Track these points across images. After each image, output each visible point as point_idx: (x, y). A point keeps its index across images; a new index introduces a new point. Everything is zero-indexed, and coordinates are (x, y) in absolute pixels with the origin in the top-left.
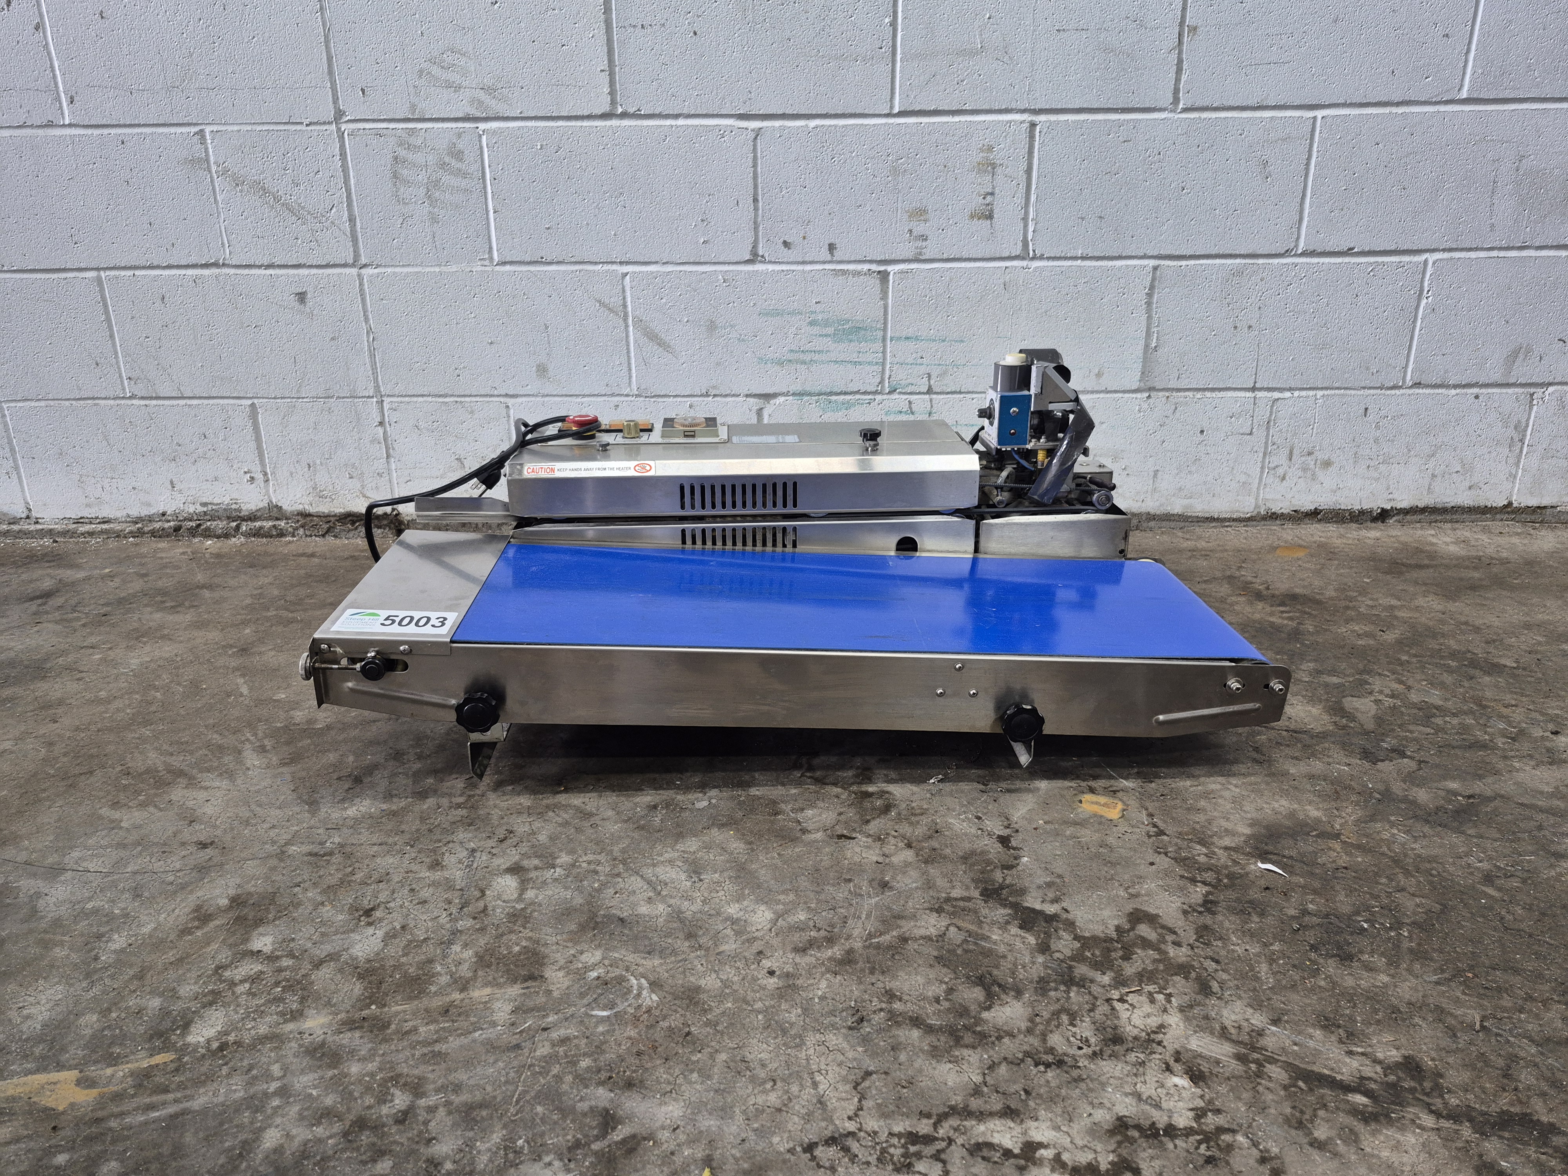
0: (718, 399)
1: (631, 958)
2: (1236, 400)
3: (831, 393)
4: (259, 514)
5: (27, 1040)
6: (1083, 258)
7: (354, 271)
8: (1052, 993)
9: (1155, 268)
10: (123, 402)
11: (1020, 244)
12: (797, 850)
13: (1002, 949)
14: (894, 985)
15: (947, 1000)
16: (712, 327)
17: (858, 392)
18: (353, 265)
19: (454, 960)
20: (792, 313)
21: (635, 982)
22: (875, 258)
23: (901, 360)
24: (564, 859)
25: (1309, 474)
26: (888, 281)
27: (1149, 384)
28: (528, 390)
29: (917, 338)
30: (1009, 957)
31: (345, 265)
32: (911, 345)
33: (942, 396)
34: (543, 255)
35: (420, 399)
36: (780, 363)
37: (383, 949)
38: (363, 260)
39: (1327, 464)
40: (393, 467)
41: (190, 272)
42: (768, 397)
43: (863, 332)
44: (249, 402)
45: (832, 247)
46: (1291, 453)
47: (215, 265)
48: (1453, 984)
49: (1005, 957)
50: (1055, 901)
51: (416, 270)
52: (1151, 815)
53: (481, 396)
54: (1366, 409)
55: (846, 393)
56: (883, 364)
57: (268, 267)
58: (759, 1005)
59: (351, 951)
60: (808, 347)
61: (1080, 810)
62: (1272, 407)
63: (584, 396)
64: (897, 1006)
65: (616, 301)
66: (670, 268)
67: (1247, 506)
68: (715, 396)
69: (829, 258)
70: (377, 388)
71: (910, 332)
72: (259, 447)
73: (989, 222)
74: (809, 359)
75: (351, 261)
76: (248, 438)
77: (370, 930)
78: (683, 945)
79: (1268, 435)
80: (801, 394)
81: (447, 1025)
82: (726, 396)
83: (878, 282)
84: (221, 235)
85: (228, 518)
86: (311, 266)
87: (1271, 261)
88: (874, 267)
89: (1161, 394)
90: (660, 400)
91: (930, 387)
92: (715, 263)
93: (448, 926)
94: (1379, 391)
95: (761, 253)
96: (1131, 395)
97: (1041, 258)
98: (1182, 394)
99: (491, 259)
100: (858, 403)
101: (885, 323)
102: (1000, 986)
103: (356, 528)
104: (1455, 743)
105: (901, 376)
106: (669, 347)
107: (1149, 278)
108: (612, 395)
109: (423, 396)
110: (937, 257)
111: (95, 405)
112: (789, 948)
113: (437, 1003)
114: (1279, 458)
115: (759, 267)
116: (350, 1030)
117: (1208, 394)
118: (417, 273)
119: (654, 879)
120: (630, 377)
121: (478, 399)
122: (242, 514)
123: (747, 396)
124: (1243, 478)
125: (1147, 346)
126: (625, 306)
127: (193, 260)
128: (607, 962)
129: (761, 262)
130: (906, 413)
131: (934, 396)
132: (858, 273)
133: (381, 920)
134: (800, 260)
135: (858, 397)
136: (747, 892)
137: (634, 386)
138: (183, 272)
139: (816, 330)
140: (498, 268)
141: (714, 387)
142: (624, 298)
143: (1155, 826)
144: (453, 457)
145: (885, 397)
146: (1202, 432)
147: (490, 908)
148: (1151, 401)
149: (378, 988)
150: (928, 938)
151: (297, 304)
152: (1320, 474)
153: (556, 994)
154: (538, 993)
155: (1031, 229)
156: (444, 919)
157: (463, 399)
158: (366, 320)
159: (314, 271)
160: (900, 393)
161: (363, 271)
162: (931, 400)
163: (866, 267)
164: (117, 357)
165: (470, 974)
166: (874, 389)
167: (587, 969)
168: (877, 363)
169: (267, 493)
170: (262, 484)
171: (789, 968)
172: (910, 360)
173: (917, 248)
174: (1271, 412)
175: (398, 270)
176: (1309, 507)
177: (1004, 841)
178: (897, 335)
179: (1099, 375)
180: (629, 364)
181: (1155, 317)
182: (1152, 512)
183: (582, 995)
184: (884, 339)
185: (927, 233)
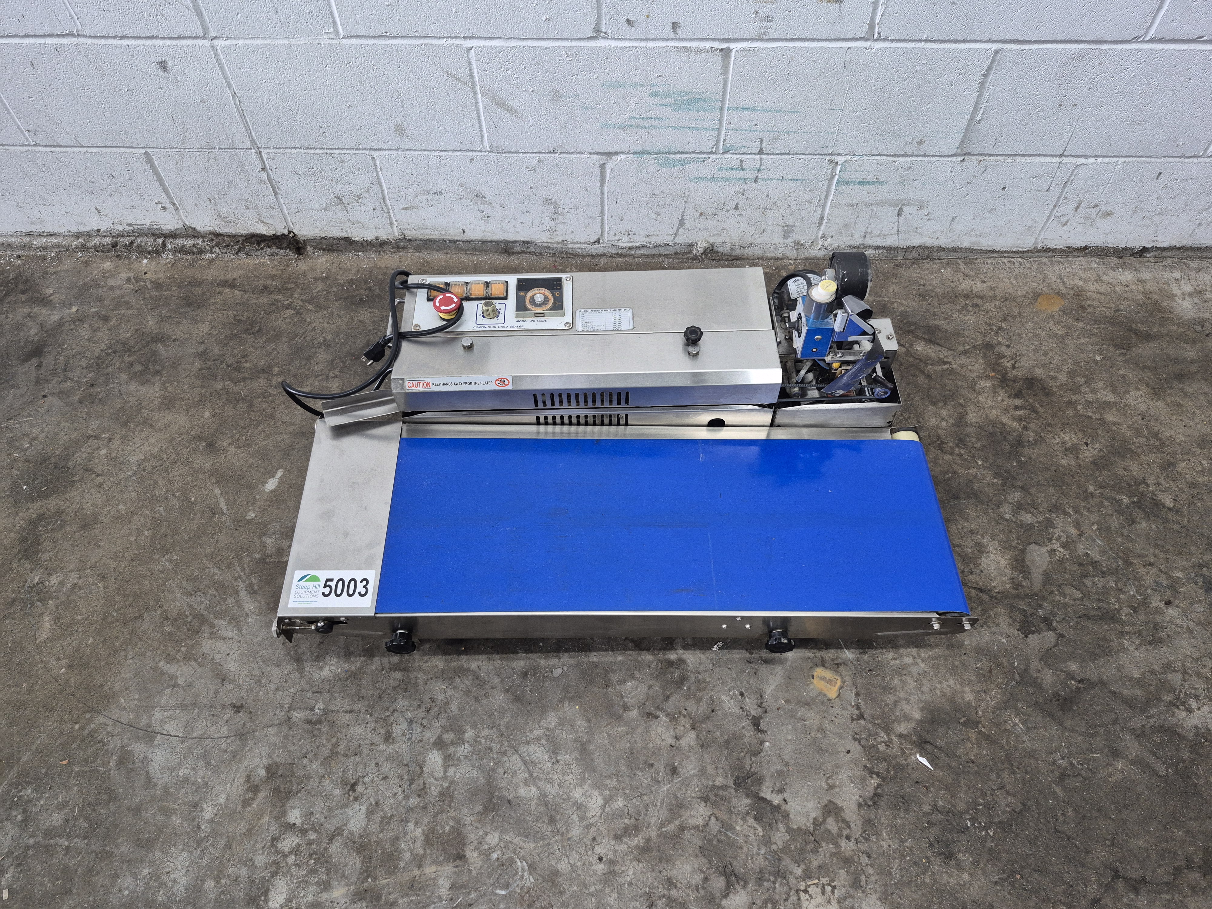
0: (565, 155)
1: (517, 840)
2: (1042, 164)
3: (669, 153)
4: (178, 232)
5: (180, 901)
6: (927, 41)
7: (206, 43)
8: (765, 884)
9: (997, 52)
10: (30, 148)
11: (866, 27)
12: (620, 729)
13: (741, 840)
14: (673, 873)
15: (703, 888)
16: (556, 96)
17: (694, 152)
18: (204, 37)
19: (411, 838)
20: (635, 85)
21: (519, 864)
22: (718, 37)
23: (736, 127)
24: (469, 734)
25: (1089, 221)
26: (730, 57)
27: (965, 150)
28: (390, 145)
29: (753, 109)
30: (745, 849)
31: (196, 37)
32: (747, 114)
33: (772, 157)
34: (387, 30)
35: (294, 151)
36: (622, 127)
37: (368, 825)
38: (213, 33)
39: (1108, 214)
40: (282, 201)
41: (49, 41)
42: (610, 154)
43: (702, 103)
44: (143, 151)
45: (675, 26)
46: (1079, 206)
47: (71, 35)
48: (1006, 884)
49: (741, 848)
50: (781, 791)
51: (266, 42)
52: (857, 694)
53: (348, 149)
54: (1160, 174)
55: (682, 153)
56: (719, 130)
57: (122, 38)
58: (592, 889)
59: (349, 826)
60: (649, 115)
61: (812, 687)
62: (1074, 170)
63: (441, 151)
64: (673, 892)
65: (463, 72)
66: (513, 43)
67: (1027, 243)
68: (561, 153)
69: (672, 35)
70: (253, 141)
71: (747, 103)
72: (162, 184)
73: (838, 5)
74: (649, 124)
75: (201, 34)
76: (151, 178)
77: (357, 806)
78: (547, 829)
79: (1062, 192)
80: (641, 153)
81: (414, 898)
82: (572, 153)
83: (720, 58)
84: (67, 8)
85: (153, 235)
86: (163, 38)
87: (1114, 46)
88: (717, 45)
89: (974, 158)
90: (511, 155)
91: (761, 149)
92: (558, 39)
93: (404, 803)
94: (1178, 159)
95: (604, 30)
96: (947, 159)
97: (886, 39)
98: (995, 158)
99: (337, 33)
100: (693, 160)
101: (724, 95)
102: (736, 876)
103: (262, 249)
104: (1092, 613)
105: (735, 140)
106: (517, 112)
107: (988, 62)
108: (467, 151)
109: (295, 148)
110: (782, 37)
111: (6, 150)
112: (612, 836)
113: (406, 877)
114: (1067, 209)
115: (601, 43)
116: (360, 900)
117: (1018, 159)
118: (267, 45)
119: (527, 758)
120: (482, 136)
121: (345, 151)
122: (164, 232)
123: (591, 153)
124: (1030, 223)
125: (971, 119)
126: (472, 76)
127: (47, 30)
128: (502, 844)
129: (603, 38)
130: (737, 169)
131: (765, 156)
132: (701, 50)
133: (362, 795)
134: (643, 37)
135: (693, 155)
136: (587, 775)
137: (486, 143)
138: (42, 41)
139: (657, 100)
140: (344, 41)
141: (560, 146)
142: (471, 69)
143: (858, 708)
144: (332, 196)
145: (719, 156)
146: (1004, 188)
147: (427, 786)
148: (965, 163)
149: (370, 863)
150: (696, 828)
151: (160, 72)
152: (1099, 222)
153: (474, 873)
154: (463, 871)
155: (879, 13)
156: (400, 797)
157: (332, 151)
158: (229, 86)
159: (168, 42)
160: (732, 153)
161: (216, 42)
162: (761, 160)
163: (708, 45)
164: (9, 113)
165: (422, 852)
166: (709, 151)
167: (491, 850)
168: (713, 129)
169: (180, 218)
170: (174, 212)
171: (611, 855)
172: (745, 127)
173: (761, 28)
174: (1071, 175)
175: (248, 42)
176: (1081, 244)
177: (756, 722)
178: (734, 105)
179: (921, 143)
180: (480, 126)
181: (986, 95)
182: (943, 246)
183: (489, 876)
184: (722, 109)
185: (773, 14)
